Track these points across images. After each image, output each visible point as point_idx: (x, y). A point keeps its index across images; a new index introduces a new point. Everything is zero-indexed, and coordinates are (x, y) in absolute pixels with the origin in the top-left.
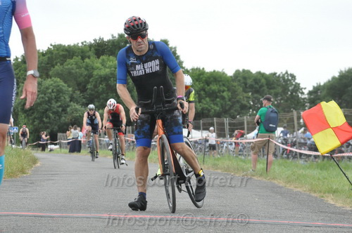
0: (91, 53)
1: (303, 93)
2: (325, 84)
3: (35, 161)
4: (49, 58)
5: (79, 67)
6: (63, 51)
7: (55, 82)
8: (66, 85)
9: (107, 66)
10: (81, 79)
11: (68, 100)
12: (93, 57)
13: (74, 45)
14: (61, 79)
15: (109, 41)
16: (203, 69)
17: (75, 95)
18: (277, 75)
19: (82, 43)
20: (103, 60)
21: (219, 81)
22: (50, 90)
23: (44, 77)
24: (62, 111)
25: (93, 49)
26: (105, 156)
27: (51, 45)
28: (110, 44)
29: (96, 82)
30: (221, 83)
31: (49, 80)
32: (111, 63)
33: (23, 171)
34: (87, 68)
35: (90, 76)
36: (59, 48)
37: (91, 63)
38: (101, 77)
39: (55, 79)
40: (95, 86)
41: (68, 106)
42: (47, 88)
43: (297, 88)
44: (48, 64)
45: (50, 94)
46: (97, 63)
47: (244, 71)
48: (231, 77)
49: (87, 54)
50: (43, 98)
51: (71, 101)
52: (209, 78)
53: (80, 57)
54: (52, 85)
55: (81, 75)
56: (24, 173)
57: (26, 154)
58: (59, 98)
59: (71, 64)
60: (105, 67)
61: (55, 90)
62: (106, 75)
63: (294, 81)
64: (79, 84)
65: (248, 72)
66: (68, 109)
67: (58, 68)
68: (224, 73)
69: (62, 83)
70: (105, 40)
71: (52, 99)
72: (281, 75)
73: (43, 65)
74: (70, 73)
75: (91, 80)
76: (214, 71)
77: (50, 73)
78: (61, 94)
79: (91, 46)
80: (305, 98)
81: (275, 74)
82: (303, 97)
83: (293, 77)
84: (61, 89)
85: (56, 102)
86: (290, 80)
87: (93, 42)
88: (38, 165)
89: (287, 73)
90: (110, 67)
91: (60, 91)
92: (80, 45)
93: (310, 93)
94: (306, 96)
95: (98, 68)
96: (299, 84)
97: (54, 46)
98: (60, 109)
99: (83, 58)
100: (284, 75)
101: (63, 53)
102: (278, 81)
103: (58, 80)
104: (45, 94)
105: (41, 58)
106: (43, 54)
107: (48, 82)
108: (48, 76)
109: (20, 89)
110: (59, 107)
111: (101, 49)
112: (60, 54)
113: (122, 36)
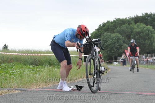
0: (132, 22)
4: (114, 24)
5: (127, 28)
7: (117, 35)
8: (121, 36)
9: (140, 27)
10: (128, 34)
11: (122, 42)
12: (133, 24)
13: (125, 19)
15: (141, 16)
17: (125, 41)
19: (129, 17)
20: (138, 25)
22: (115, 39)
23: (112, 32)
24: (120, 47)
25: (133, 20)
27: (115, 19)
28: (141, 18)
29: (135, 35)
31: (114, 34)
32: (141, 26)
34: (131, 28)
35: (132, 32)
37: (133, 26)
38: (137, 32)
39: (117, 34)
41: (122, 45)
42: (113, 38)
44: (114, 27)
45: (115, 40)
46: (135, 26)
50: (111, 42)
51: (123, 43)
53: (128, 24)
54: (115, 36)
55: (128, 32)
58: (119, 42)
59: (124, 27)
61: (117, 38)
62: (139, 31)
64: (127, 36)
66: (122, 47)
67: (118, 28)
70: (139, 16)
71: (115, 42)
73: (112, 27)
74: (123, 31)
75: (132, 34)
77: (115, 31)
79: (133, 19)
85: (117, 44)
87: (133, 17)
88: (110, 71)
90: (141, 28)
91: (119, 39)
92: (128, 18)
95: (135, 28)
97: (117, 19)
98: (119, 47)
99: (129, 24)
101: (121, 22)
103: (118, 34)
104: (112, 40)
105: (111, 24)
106: (112, 23)
107: (114, 35)
108: (114, 32)
109: (102, 38)
110: (118, 45)
111: (137, 20)
112: (119, 23)
113: (146, 14)
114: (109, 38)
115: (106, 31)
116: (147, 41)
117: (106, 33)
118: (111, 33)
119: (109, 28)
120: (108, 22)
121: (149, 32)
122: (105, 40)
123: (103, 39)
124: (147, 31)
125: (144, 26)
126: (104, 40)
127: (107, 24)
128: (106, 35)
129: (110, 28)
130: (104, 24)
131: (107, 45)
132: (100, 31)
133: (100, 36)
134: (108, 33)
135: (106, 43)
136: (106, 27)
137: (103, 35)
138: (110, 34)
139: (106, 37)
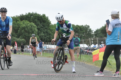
1: (92, 32)
2: (100, 29)
5: (15, 24)
13: (13, 17)
17: (13, 34)
18: (83, 26)
19: (16, 16)
20: (23, 22)
25: (19, 18)
26: (25, 55)
29: (21, 29)
32: (26, 23)
34: (18, 25)
35: (19, 27)
37: (19, 23)
38: (22, 27)
40: (21, 31)
43: (90, 30)
46: (21, 23)
53: (15, 21)
55: (16, 27)
60: (24, 24)
62: (24, 26)
63: (89, 28)
64: (15, 30)
70: (24, 15)
75: (19, 29)
82: (92, 33)
83: (89, 26)
87: (20, 16)
89: (86, 25)
93: (95, 32)
94: (94, 33)
95: (22, 25)
100: (86, 26)
111: (22, 18)
113: (29, 13)
116: (30, 34)
121: (32, 27)
124: (30, 26)
125: (28, 22)
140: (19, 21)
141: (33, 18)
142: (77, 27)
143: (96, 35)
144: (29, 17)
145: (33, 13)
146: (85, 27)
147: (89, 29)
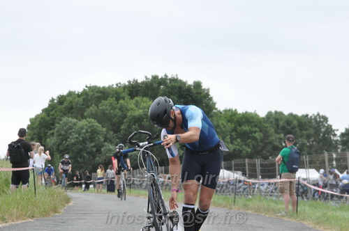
0: (125, 94)
1: (335, 135)
3: (68, 200)
4: (84, 99)
5: (113, 108)
6: (97, 92)
7: (90, 123)
8: (100, 126)
9: (141, 107)
10: (115, 120)
11: (102, 140)
12: (127, 98)
13: (109, 87)
14: (95, 119)
15: (143, 83)
16: (236, 110)
17: (108, 136)
18: (309, 116)
19: (117, 85)
20: (137, 101)
21: (251, 122)
22: (84, 131)
23: (80, 117)
24: (97, 151)
25: (126, 90)
26: (138, 196)
27: (86, 87)
28: (143, 86)
29: (130, 123)
30: (253, 124)
31: (84, 120)
32: (145, 105)
33: (55, 210)
34: (121, 109)
35: (124, 117)
36: (94, 89)
37: (125, 104)
38: (134, 117)
39: (89, 120)
40: (129, 127)
41: (102, 146)
42: (82, 128)
43: (330, 130)
44: (83, 105)
45: (85, 134)
46: (131, 104)
47: (276, 112)
48: (263, 118)
49: (121, 95)
50: (77, 138)
51: (105, 141)
52: (241, 119)
53: (114, 98)
54: (86, 125)
55: (116, 116)
56: (56, 212)
57: (59, 193)
58: (94, 138)
59: (105, 105)
60: (139, 108)
61: (89, 130)
62: (140, 115)
63: (326, 123)
64: (113, 125)
65: (281, 113)
66: (102, 149)
67: (93, 109)
68: (256, 115)
69: (97, 124)
70: (139, 81)
71: (86, 139)
72: (313, 117)
73: (79, 106)
74: (104, 114)
75: (125, 121)
76: (246, 112)
77: (85, 114)
78: (95, 135)
79: (125, 87)
80: (338, 140)
81: (307, 115)
82: (335, 139)
83: (326, 119)
84: (95, 129)
85: (91, 143)
86: (322, 122)
87: (127, 84)
88: (71, 204)
89: (318, 114)
90: (144, 108)
91: (94, 132)
92: (115, 86)
93: (343, 135)
94: (339, 138)
95: (132, 109)
96: (331, 126)
97: (90, 88)
98: (94, 150)
99: (118, 99)
100: (315, 117)
101: (99, 94)
102: (310, 122)
103: (93, 120)
104: (79, 135)
105: (77, 99)
106: (79, 96)
107: (83, 123)
108: (83, 117)
109: (56, 129)
110: (94, 147)
111: (135, 90)
112: (96, 96)
113: (155, 78)
114: (71, 129)
115: (65, 114)
117: (65, 119)
118: (76, 118)
119: (72, 108)
120: (70, 94)
122: (64, 135)
123: (58, 131)
126: (60, 135)
127: (67, 98)
128: (66, 124)
129: (74, 107)
130: (62, 99)
131: (68, 146)
132: (51, 113)
133: (53, 124)
134: (70, 119)
135: (66, 140)
136: (66, 104)
137: (58, 123)
138: (74, 120)
139: (65, 128)
140: (124, 99)
141: (164, 90)
142: (291, 118)
143: (344, 143)
144: (153, 89)
145: (166, 76)
146: (313, 121)
147: (325, 126)
